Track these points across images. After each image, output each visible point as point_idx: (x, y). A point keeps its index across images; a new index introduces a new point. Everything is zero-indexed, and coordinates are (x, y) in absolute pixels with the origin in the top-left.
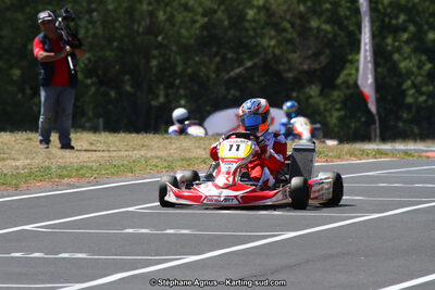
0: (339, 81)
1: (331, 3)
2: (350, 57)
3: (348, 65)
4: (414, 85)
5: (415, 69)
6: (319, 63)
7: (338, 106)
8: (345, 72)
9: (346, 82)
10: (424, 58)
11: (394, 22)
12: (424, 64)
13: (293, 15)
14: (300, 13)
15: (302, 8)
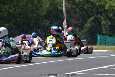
0: (84, 27)
1: (82, 5)
2: (87, 20)
3: (87, 23)
4: (105, 28)
5: (105, 24)
6: (79, 22)
7: (84, 34)
8: (86, 24)
9: (86, 27)
10: (108, 21)
11: (100, 11)
12: (109, 22)
13: (72, 8)
14: (74, 8)
15: (74, 6)
